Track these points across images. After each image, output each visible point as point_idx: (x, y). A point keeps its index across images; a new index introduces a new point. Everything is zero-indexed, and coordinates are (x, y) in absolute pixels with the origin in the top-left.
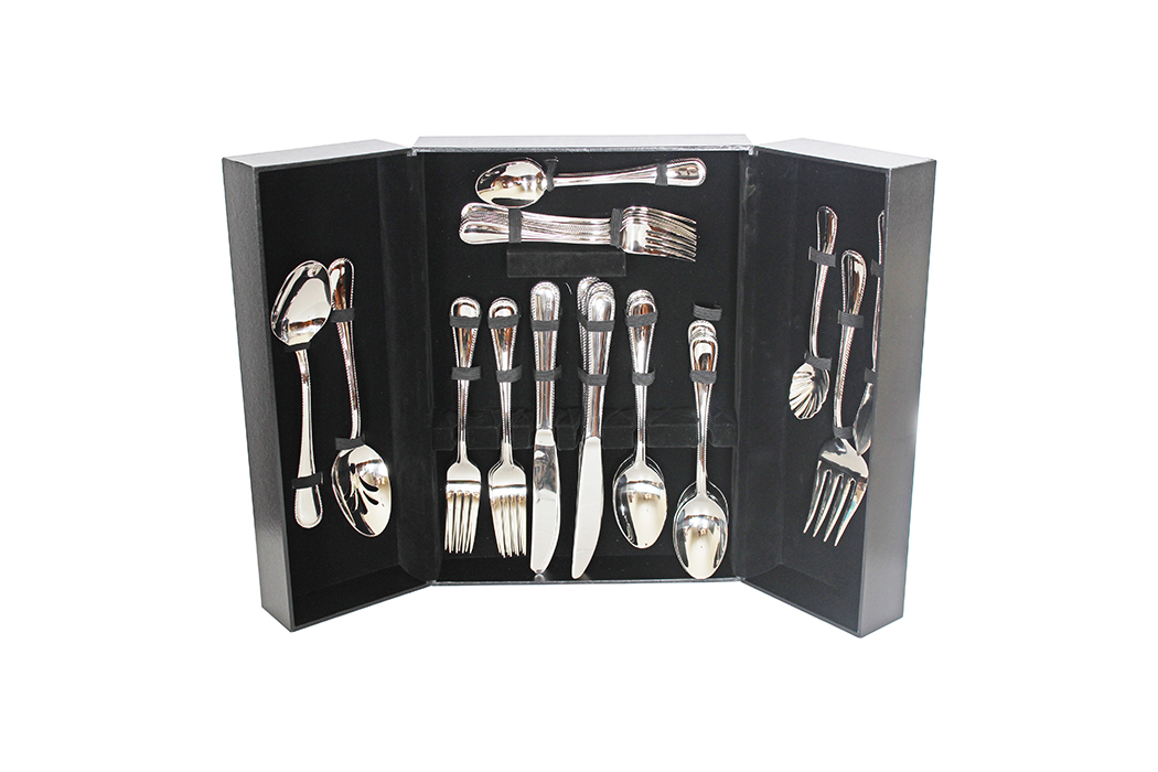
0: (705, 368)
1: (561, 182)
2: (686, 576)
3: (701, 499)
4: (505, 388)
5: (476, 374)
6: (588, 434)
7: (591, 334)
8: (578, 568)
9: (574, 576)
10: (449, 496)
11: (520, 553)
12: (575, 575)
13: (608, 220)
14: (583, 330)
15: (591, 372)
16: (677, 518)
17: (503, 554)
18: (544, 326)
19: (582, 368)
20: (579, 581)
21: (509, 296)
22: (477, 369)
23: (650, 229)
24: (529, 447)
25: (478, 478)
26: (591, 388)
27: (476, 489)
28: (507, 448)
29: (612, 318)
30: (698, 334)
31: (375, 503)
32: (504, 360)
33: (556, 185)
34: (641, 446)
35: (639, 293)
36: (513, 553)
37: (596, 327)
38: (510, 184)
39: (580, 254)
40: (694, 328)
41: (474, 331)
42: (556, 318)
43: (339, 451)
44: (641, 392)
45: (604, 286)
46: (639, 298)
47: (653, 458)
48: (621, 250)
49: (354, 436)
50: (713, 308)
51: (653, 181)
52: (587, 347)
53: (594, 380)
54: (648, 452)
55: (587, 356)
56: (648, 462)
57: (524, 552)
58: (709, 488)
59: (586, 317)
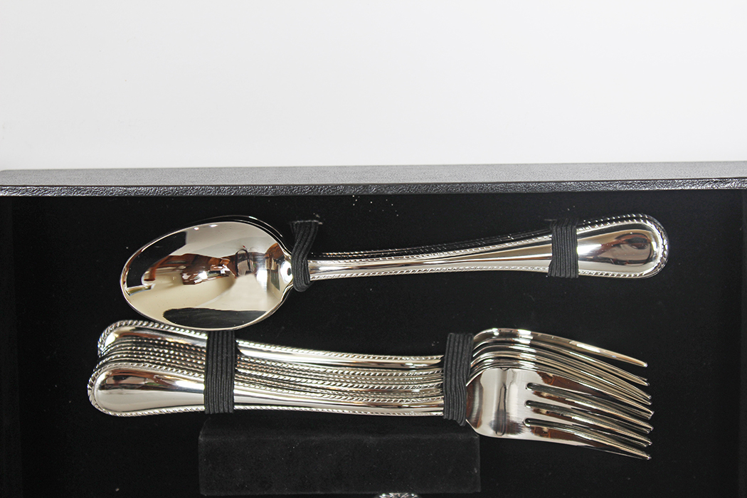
1: (329, 269)
13: (436, 359)
23: (539, 381)
33: (315, 277)
38: (203, 275)
39: (371, 439)
48: (468, 429)
51: (543, 267)
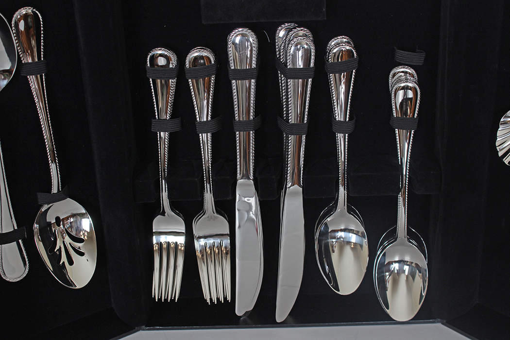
0: (406, 113)
2: (387, 319)
3: (402, 244)
4: (205, 139)
5: (176, 126)
6: (289, 185)
7: (291, 82)
8: (282, 312)
9: (278, 321)
10: (156, 248)
11: (225, 298)
12: (279, 319)
14: (282, 78)
15: (292, 120)
16: (377, 262)
17: (208, 301)
18: (243, 75)
19: (282, 117)
20: (283, 324)
21: (205, 45)
22: (177, 121)
24: (230, 198)
25: (183, 229)
26: (292, 138)
27: (181, 240)
28: (209, 198)
29: (312, 65)
30: (399, 81)
31: (82, 254)
32: (204, 112)
34: (342, 192)
35: (339, 39)
36: (218, 299)
37: (295, 74)
40: (394, 75)
41: (172, 82)
42: (254, 66)
43: (41, 206)
44: (342, 141)
45: (301, 31)
46: (340, 45)
47: (354, 205)
49: (55, 190)
50: (415, 52)
52: (287, 95)
53: (295, 129)
54: (350, 200)
55: (287, 105)
56: (350, 210)
57: (229, 298)
58: (409, 232)
59: (285, 64)
